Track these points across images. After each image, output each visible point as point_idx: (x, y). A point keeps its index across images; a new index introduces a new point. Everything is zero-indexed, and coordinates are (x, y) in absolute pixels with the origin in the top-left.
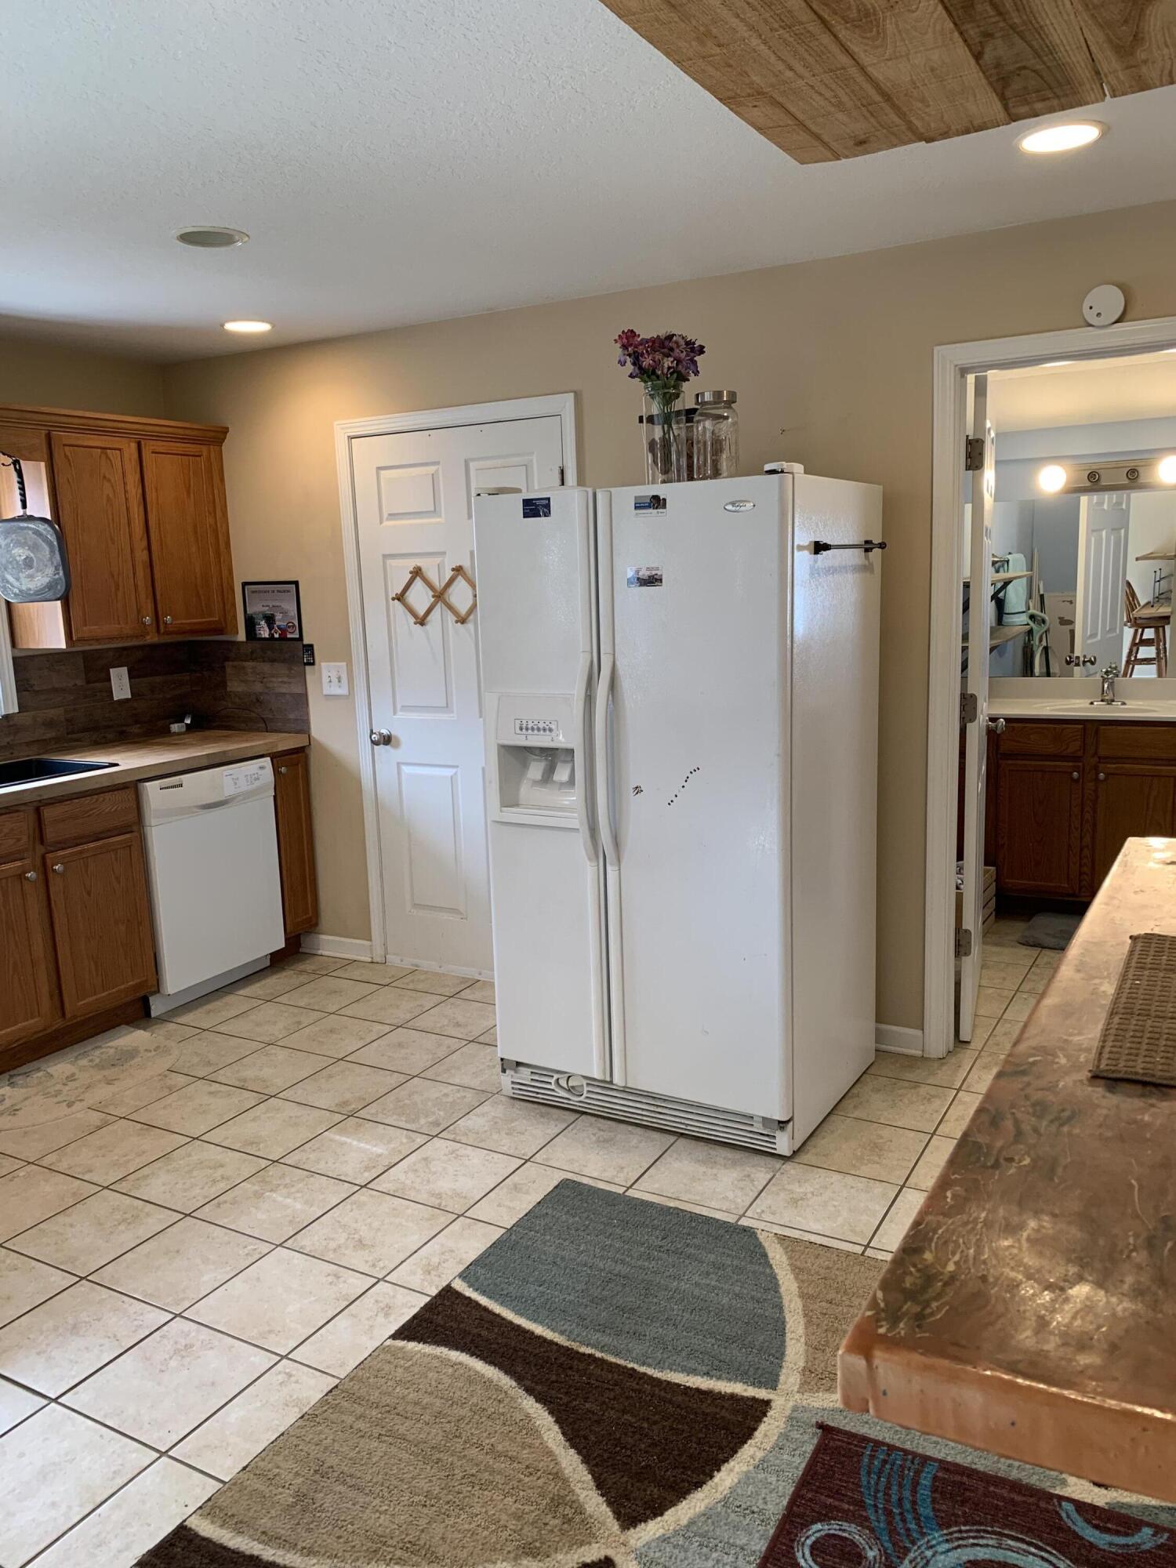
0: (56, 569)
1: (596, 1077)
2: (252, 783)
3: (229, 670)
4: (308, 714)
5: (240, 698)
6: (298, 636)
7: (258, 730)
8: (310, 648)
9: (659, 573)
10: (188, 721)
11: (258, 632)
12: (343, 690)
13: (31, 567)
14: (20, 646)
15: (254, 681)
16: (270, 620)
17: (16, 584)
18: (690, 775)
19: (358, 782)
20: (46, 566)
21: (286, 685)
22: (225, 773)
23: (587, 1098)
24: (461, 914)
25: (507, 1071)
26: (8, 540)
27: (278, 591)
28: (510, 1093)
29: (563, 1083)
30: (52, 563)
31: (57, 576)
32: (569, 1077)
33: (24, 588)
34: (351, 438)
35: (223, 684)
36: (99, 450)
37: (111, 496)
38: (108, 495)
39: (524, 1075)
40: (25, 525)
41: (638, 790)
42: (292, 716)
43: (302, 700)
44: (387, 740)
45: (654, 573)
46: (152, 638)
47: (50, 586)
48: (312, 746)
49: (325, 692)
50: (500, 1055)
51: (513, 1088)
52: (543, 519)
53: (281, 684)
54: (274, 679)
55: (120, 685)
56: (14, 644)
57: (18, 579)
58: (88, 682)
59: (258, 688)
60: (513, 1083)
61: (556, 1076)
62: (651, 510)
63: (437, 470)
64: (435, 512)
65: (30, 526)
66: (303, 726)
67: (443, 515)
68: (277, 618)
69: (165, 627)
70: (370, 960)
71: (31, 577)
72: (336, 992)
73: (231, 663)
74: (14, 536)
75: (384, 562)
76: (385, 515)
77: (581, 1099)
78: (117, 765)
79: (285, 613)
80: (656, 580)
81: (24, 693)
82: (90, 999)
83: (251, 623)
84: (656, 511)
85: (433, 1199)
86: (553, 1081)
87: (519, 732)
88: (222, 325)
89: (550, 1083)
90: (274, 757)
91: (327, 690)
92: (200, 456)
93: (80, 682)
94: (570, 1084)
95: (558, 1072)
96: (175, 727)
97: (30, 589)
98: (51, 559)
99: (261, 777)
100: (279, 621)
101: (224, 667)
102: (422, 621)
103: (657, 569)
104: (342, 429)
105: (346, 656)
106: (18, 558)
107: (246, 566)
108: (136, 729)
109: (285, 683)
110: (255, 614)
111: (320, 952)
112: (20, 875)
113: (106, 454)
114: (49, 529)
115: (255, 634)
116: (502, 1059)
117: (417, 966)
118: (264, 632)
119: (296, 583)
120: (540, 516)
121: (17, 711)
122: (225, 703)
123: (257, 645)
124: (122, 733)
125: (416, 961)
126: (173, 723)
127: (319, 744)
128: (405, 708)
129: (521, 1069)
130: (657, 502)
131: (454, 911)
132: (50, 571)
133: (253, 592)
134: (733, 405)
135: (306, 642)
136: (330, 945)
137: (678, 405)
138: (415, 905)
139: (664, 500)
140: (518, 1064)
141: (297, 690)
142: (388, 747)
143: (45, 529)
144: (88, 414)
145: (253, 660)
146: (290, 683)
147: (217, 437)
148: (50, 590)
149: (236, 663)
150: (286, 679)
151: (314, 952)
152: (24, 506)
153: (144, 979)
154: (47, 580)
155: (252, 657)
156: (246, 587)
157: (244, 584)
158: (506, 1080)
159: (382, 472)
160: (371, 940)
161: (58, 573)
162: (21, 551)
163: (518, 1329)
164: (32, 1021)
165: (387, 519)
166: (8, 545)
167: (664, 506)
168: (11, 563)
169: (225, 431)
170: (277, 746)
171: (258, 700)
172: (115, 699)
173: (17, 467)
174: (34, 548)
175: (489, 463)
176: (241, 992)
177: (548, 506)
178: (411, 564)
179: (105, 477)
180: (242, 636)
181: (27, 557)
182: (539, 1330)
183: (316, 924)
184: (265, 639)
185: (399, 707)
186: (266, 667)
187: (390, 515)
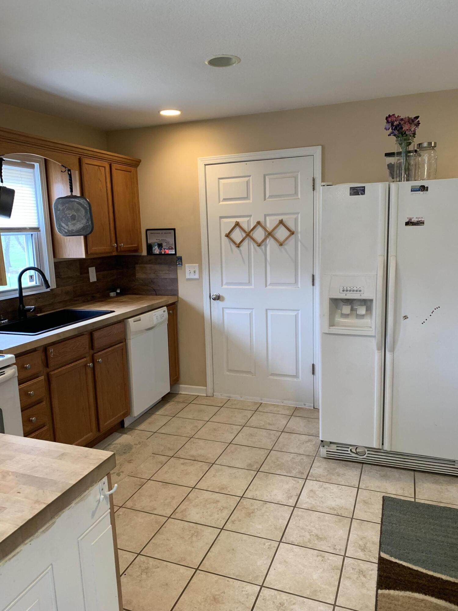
0: (87, 220)
1: (375, 447)
2: (162, 319)
3: (137, 268)
4: (177, 287)
5: (142, 280)
6: (174, 253)
7: (151, 295)
8: (180, 259)
9: (423, 220)
10: (118, 291)
11: (153, 251)
12: (197, 276)
13: (74, 219)
14: (58, 257)
15: (150, 273)
16: (160, 246)
17: (66, 227)
18: (434, 310)
19: (202, 316)
20: (82, 219)
21: (167, 275)
22: (154, 314)
23: (367, 456)
24: (253, 374)
25: (325, 446)
26: (64, 207)
27: (165, 233)
28: (325, 456)
29: (354, 451)
30: (86, 218)
31: (88, 224)
32: (357, 448)
33: (70, 229)
34: (206, 165)
35: (134, 274)
36: (97, 167)
37: (101, 188)
38: (100, 188)
39: (333, 448)
40: (73, 200)
41: (406, 317)
42: (169, 288)
43: (175, 281)
44: (218, 298)
45: (420, 220)
46: (115, 254)
47: (84, 228)
48: (179, 301)
49: (187, 278)
50: (321, 439)
51: (327, 454)
52: (361, 196)
53: (164, 273)
54: (160, 272)
55: (93, 275)
56: (55, 256)
57: (67, 225)
58: (81, 274)
59: (152, 276)
60: (327, 451)
61: (351, 448)
62: (420, 192)
63: (249, 179)
64: (247, 198)
65: (76, 200)
66: (175, 293)
67: (251, 199)
68: (163, 245)
69: (120, 249)
70: (206, 395)
71: (74, 225)
72: (202, 411)
73: (138, 265)
74: (67, 205)
75: (220, 220)
76: (221, 199)
77: (364, 457)
78: (114, 311)
79: (168, 243)
80: (421, 223)
81: (58, 279)
82: (109, 422)
83: (150, 247)
84: (423, 192)
85: (331, 511)
86: (349, 450)
87: (342, 292)
88: (159, 112)
89: (348, 451)
90: (167, 306)
91: (188, 276)
92: (131, 172)
93: (78, 274)
94: (357, 451)
95: (351, 445)
96: (112, 294)
97: (73, 230)
98: (85, 216)
99: (164, 315)
100: (165, 246)
101: (135, 267)
102: (238, 246)
103: (422, 218)
104: (202, 161)
105: (199, 261)
106: (68, 215)
107: (147, 222)
108: (98, 295)
109: (167, 274)
110: (152, 243)
111: (180, 392)
112: (85, 365)
113: (100, 169)
114: (85, 202)
115: (152, 252)
116: (322, 441)
117: (230, 397)
118: (156, 250)
119: (174, 230)
120: (360, 195)
121: (55, 287)
122: (134, 283)
123: (153, 257)
124: (93, 297)
125: (228, 395)
126: (111, 292)
127: (182, 300)
128: (227, 284)
129: (332, 445)
130: (423, 188)
131: (249, 372)
132: (84, 221)
133: (152, 233)
134: (435, 148)
135: (178, 255)
136: (185, 389)
137: (411, 148)
138: (230, 371)
139: (427, 187)
140: (331, 443)
141: (172, 276)
142: (218, 301)
143: (83, 202)
144: (95, 150)
145: (150, 264)
146: (169, 274)
147: (136, 163)
148: (83, 230)
149: (141, 265)
150: (167, 272)
151: (177, 393)
152: (72, 191)
153: (126, 410)
154: (82, 226)
155: (150, 262)
156: (148, 232)
157: (147, 230)
158: (323, 451)
159: (221, 180)
160: (206, 386)
161: (89, 223)
162: (70, 212)
163: (432, 577)
164: (89, 435)
165: (222, 201)
166: (63, 209)
167: (427, 190)
168: (64, 217)
169: (139, 161)
170: (168, 301)
171: (152, 282)
172: (91, 281)
173: (69, 173)
174: (78, 210)
175: (275, 176)
176: (157, 413)
177: (364, 191)
178: (234, 220)
179: (99, 179)
180: (144, 253)
181: (73, 215)
182: (444, 577)
183: (178, 381)
184: (157, 254)
185: (224, 282)
186: (157, 267)
187: (224, 199)
